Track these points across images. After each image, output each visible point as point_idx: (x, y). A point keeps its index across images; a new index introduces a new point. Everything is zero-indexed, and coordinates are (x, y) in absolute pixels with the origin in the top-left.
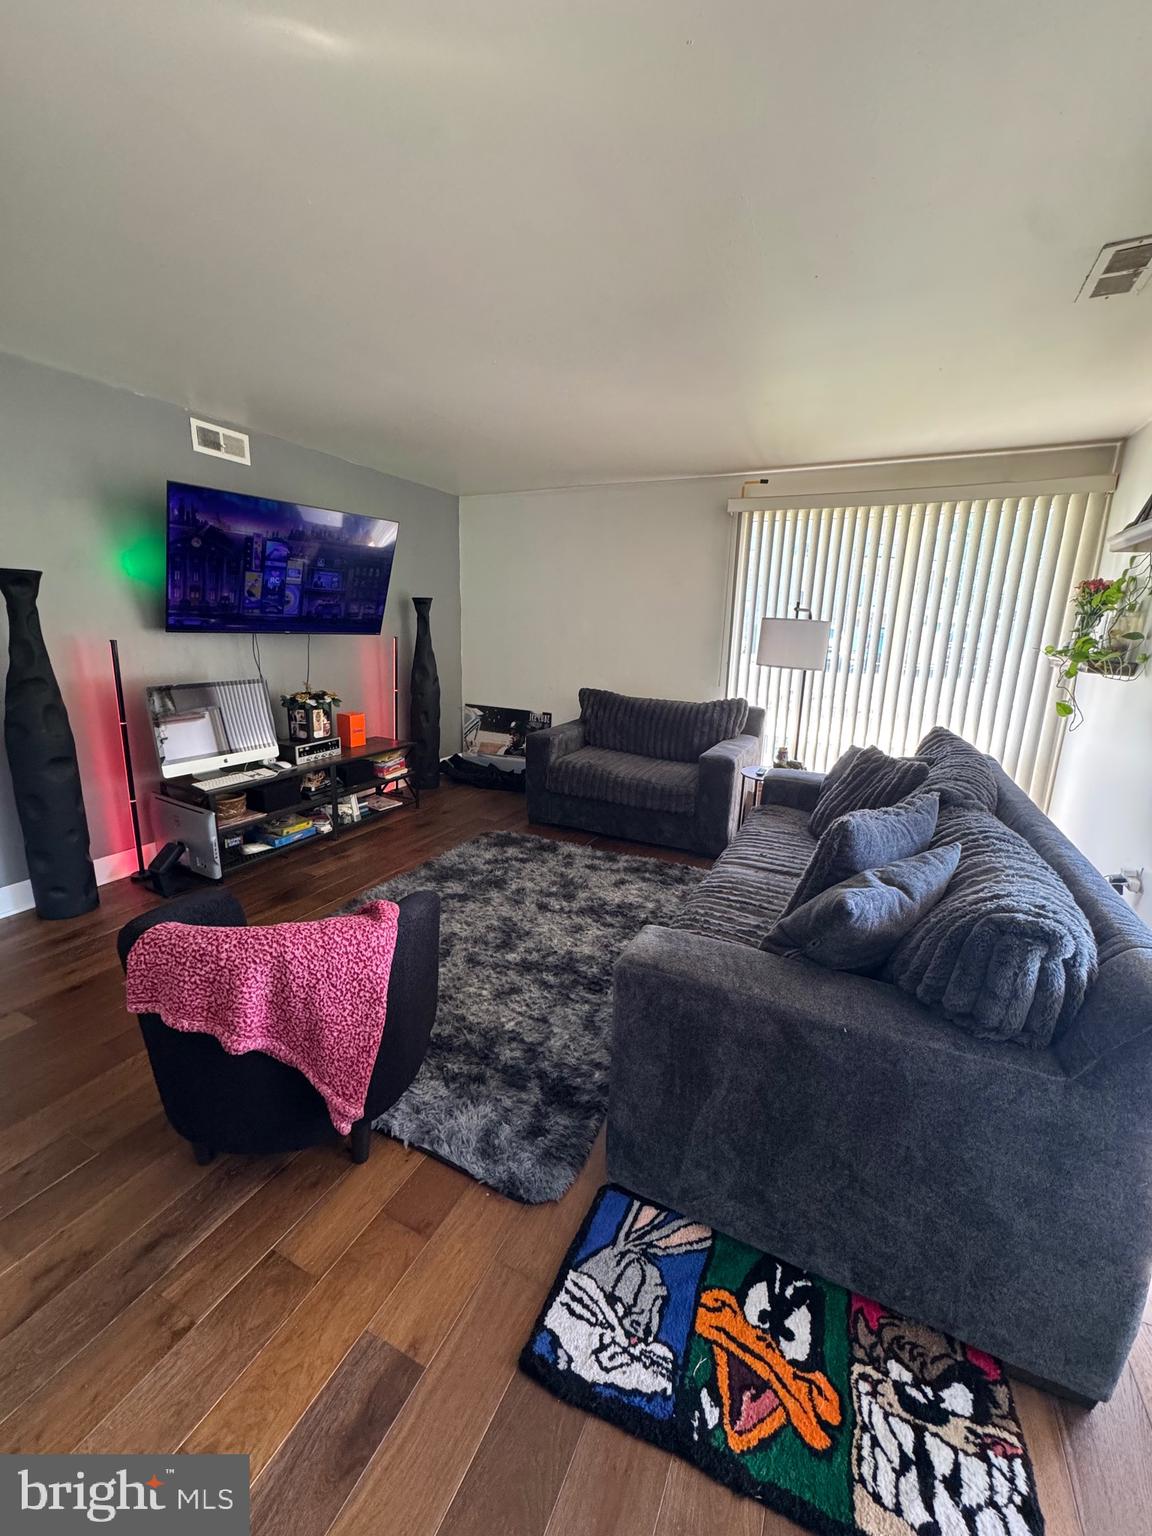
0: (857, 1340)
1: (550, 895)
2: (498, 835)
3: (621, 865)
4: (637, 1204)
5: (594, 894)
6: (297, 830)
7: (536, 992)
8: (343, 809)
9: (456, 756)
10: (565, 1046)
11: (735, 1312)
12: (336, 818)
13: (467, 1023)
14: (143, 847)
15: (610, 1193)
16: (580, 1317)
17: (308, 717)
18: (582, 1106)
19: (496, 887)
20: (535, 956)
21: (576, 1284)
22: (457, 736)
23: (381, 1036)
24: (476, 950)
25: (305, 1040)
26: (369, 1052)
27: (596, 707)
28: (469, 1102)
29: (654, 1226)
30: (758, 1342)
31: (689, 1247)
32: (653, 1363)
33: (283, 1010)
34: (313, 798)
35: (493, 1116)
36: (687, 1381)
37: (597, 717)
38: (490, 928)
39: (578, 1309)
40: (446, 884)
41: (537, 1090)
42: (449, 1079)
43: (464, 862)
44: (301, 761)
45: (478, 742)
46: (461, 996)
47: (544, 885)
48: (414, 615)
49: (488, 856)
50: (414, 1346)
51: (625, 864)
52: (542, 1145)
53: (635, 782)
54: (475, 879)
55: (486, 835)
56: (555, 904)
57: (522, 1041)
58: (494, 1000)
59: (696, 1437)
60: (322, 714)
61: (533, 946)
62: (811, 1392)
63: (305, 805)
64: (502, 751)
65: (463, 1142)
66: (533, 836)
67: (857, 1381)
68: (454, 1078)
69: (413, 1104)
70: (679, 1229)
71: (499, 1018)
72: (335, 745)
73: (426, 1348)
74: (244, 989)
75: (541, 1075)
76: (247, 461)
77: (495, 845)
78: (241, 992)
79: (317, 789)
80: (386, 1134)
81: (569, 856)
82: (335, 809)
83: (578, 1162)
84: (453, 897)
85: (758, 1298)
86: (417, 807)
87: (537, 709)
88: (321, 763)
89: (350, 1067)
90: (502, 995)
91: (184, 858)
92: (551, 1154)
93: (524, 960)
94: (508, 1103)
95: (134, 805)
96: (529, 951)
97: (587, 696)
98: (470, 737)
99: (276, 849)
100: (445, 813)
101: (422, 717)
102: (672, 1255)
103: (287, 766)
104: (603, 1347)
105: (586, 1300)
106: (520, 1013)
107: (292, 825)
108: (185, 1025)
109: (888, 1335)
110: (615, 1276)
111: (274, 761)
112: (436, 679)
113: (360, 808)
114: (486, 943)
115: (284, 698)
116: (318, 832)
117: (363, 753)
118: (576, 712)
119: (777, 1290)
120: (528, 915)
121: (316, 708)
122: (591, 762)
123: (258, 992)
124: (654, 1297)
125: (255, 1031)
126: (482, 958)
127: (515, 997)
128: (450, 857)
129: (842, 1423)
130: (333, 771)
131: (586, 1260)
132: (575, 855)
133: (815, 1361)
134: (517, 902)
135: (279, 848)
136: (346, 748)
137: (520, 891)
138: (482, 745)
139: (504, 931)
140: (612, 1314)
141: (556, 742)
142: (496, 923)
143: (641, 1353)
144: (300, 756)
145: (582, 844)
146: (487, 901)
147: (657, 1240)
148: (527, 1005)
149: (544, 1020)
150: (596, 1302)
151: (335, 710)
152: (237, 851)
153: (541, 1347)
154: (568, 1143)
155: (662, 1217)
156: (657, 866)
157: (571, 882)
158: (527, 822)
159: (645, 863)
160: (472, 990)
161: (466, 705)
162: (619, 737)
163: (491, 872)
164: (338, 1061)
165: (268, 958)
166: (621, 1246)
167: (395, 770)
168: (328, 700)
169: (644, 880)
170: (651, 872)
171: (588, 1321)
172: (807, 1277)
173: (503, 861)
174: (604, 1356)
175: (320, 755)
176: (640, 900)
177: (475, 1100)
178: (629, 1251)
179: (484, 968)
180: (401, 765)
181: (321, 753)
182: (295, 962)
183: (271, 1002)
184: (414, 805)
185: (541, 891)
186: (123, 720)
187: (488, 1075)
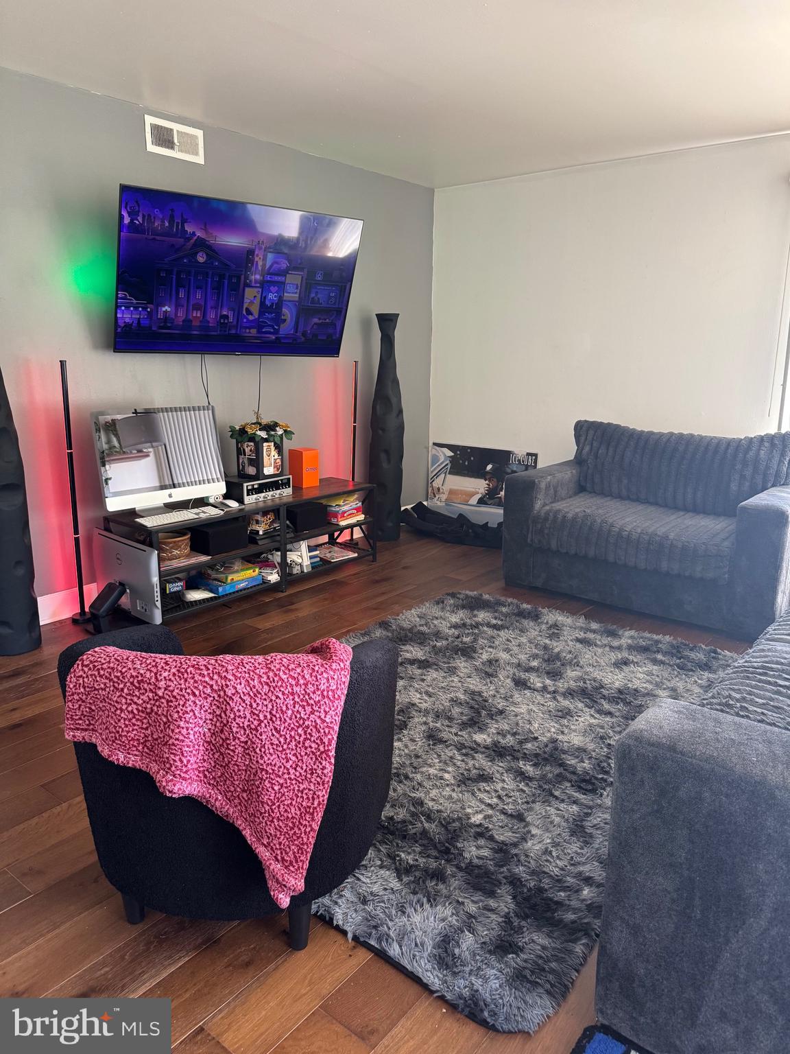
1: (529, 669)
2: (467, 595)
3: (625, 641)
5: (586, 673)
6: (242, 577)
7: (510, 783)
8: (292, 557)
9: (421, 503)
10: (546, 852)
12: (284, 566)
13: (425, 809)
14: (85, 587)
17: (258, 451)
18: (565, 926)
19: (463, 655)
20: (509, 741)
22: (422, 484)
23: (326, 797)
24: (438, 725)
25: (244, 791)
26: (312, 814)
27: (595, 444)
28: (425, 900)
33: (222, 754)
34: (260, 543)
35: (454, 920)
37: (596, 457)
38: (455, 702)
40: (404, 648)
41: (509, 899)
42: (402, 871)
43: (427, 625)
44: (249, 500)
45: (446, 488)
46: (419, 777)
47: (523, 657)
48: (377, 334)
49: (455, 619)
51: (630, 641)
52: (513, 964)
53: (647, 538)
54: (439, 644)
55: (453, 595)
56: (536, 681)
57: (491, 838)
58: (459, 786)
60: (273, 448)
61: (506, 727)
63: (253, 549)
64: (474, 500)
65: (416, 945)
66: (509, 600)
68: (409, 870)
69: (359, 894)
71: (463, 808)
72: (286, 484)
74: (182, 724)
75: (515, 882)
76: (200, 159)
77: (463, 607)
78: (179, 727)
79: (265, 533)
80: (327, 921)
81: (555, 626)
82: (284, 557)
83: (559, 992)
84: (412, 662)
86: (374, 560)
87: (519, 449)
88: (270, 503)
89: (292, 829)
90: (466, 781)
91: (125, 601)
92: (525, 977)
93: (496, 744)
94: (472, 908)
95: (77, 540)
96: (501, 733)
97: (585, 431)
98: (437, 483)
99: (219, 597)
100: (404, 568)
101: (383, 456)
103: (233, 504)
106: (489, 805)
107: (237, 572)
108: (120, 758)
111: (221, 500)
112: (401, 412)
113: (311, 558)
114: (450, 719)
115: (233, 430)
116: (265, 582)
117: (316, 493)
118: (568, 450)
120: (502, 691)
121: (266, 440)
122: (588, 511)
123: (197, 729)
125: (191, 774)
126: (445, 735)
127: (483, 785)
128: (410, 617)
130: (283, 513)
132: (563, 625)
134: (489, 675)
135: (223, 596)
136: (297, 488)
137: (494, 663)
138: (451, 492)
139: (472, 707)
141: (543, 485)
142: (462, 697)
144: (248, 495)
145: (573, 613)
146: (452, 671)
148: (499, 797)
149: (520, 817)
151: (287, 445)
152: (179, 596)
154: (546, 967)
156: (673, 646)
157: (557, 657)
158: (502, 584)
159: (657, 642)
160: (432, 771)
161: (435, 444)
162: (625, 481)
163: (458, 637)
164: (278, 820)
165: (208, 691)
167: (351, 515)
168: (280, 431)
169: (655, 662)
170: (665, 654)
173: (472, 626)
175: (270, 494)
176: (650, 687)
177: (432, 899)
179: (447, 747)
180: (358, 509)
181: (271, 493)
182: (236, 698)
183: (209, 743)
184: (371, 558)
185: (519, 665)
186: (70, 447)
187: (449, 872)
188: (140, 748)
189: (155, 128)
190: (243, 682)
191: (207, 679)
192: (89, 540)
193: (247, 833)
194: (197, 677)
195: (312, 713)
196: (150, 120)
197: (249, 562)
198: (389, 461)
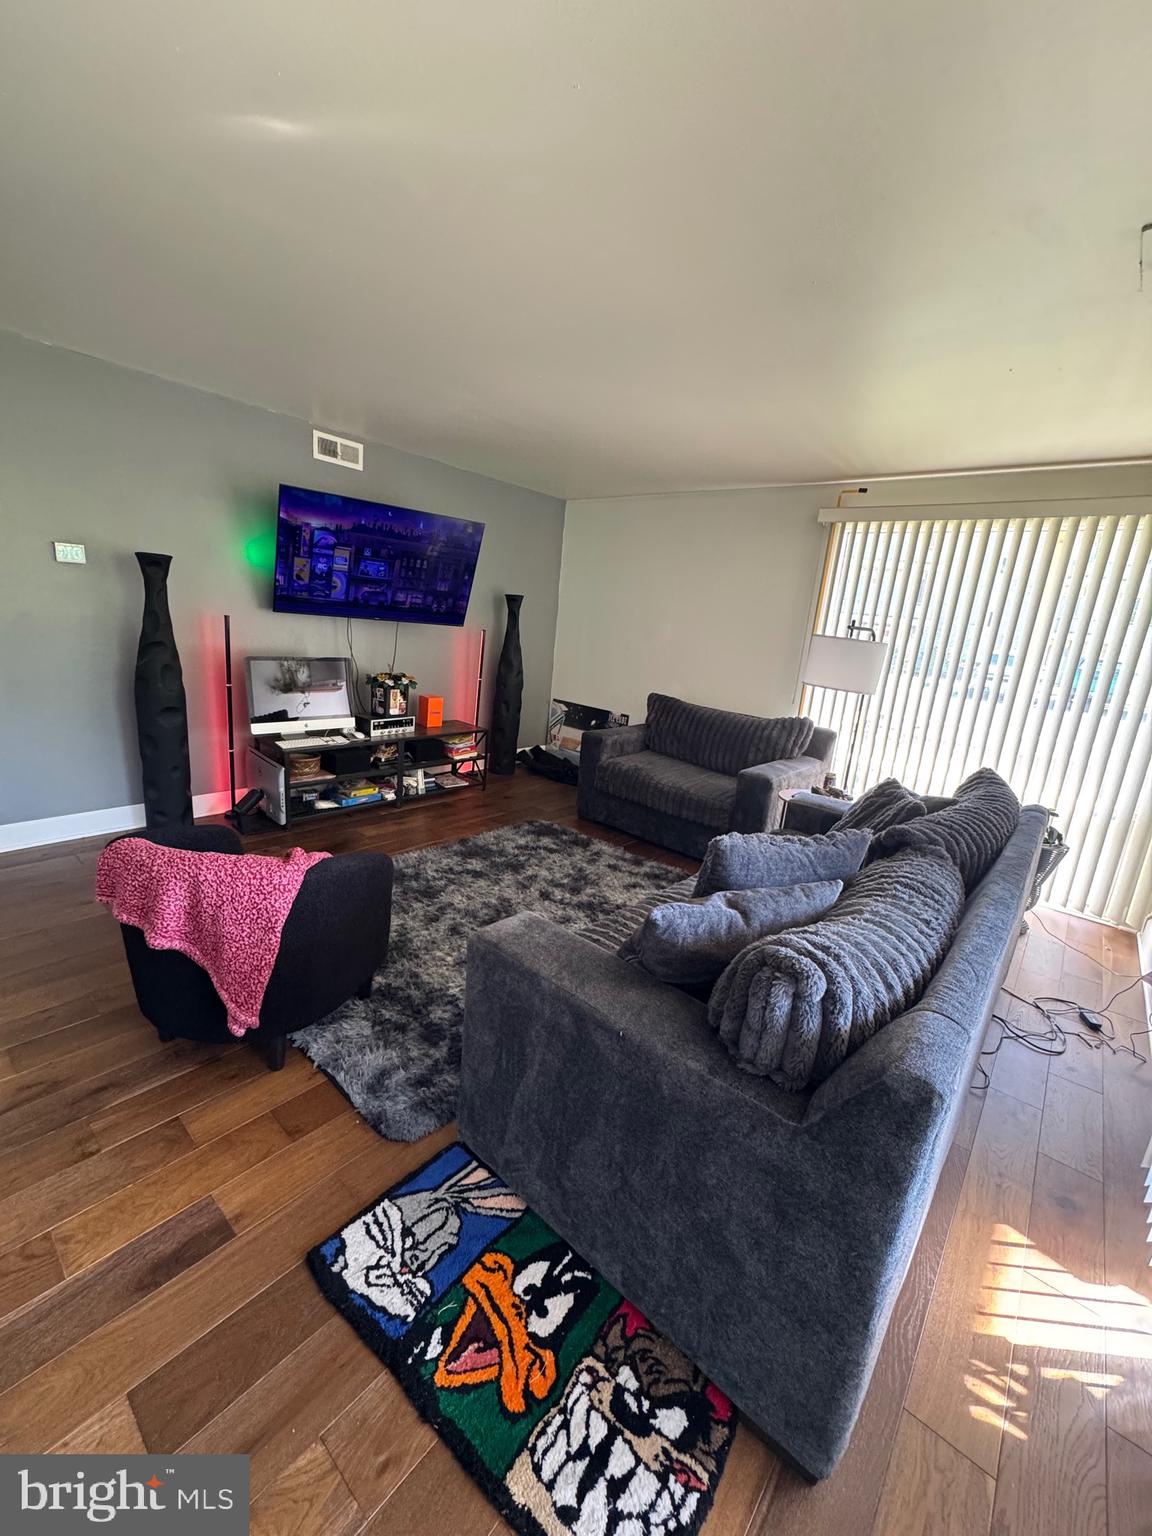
0: (604, 1339)
2: (542, 825)
3: (645, 869)
4: (474, 1164)
5: (600, 892)
6: (364, 794)
8: (408, 781)
9: (538, 747)
11: (506, 1278)
12: (400, 789)
13: (418, 981)
14: (237, 791)
15: (457, 1149)
16: (373, 1238)
17: (386, 695)
19: (513, 870)
21: (384, 1211)
22: (542, 730)
23: (273, 960)
24: (463, 921)
25: (213, 950)
26: (260, 971)
27: (659, 713)
28: (382, 1045)
29: (478, 1187)
30: (510, 1308)
31: (498, 1213)
32: (411, 1292)
33: (197, 922)
34: (382, 768)
35: (396, 1061)
36: (429, 1317)
37: (658, 723)
38: (486, 905)
39: (375, 1230)
40: (469, 860)
41: (445, 1049)
43: (497, 844)
44: (375, 734)
45: (561, 736)
46: (427, 957)
47: (558, 875)
48: (505, 610)
49: (522, 842)
50: (238, 1218)
51: (648, 870)
52: (422, 1094)
53: (674, 790)
54: (498, 860)
55: (530, 823)
56: (558, 894)
59: (410, 1361)
60: (399, 694)
62: (533, 1363)
63: (373, 773)
65: (359, 1075)
66: (574, 830)
67: (581, 1371)
68: (383, 1022)
69: (337, 1036)
70: (498, 1195)
71: (447, 982)
72: (409, 723)
73: (246, 1222)
74: (165, 898)
76: (359, 467)
77: (533, 833)
78: (162, 899)
79: (387, 760)
80: (303, 1051)
81: (597, 854)
82: (400, 782)
83: (446, 1117)
84: (468, 872)
85: (535, 1273)
86: (484, 790)
87: (616, 711)
88: (393, 737)
89: (244, 980)
91: (262, 803)
92: (426, 1104)
94: (414, 1053)
95: (232, 754)
97: (655, 702)
98: (554, 731)
99: (342, 808)
100: (506, 798)
101: (503, 706)
102: (479, 1214)
103: (360, 736)
104: (377, 1266)
105: (385, 1226)
107: (359, 789)
109: (637, 1345)
110: (421, 1215)
111: (353, 732)
112: (520, 672)
113: (426, 783)
114: (475, 917)
115: (369, 677)
116: (383, 799)
117: (439, 733)
118: (639, 716)
119: (556, 1272)
120: (528, 899)
121: (393, 688)
122: (640, 766)
123: (177, 903)
124: (443, 1242)
125: (172, 934)
126: (464, 929)
128: (487, 838)
129: (545, 1399)
130: (402, 746)
131: (404, 1195)
132: (604, 853)
133: (554, 1341)
134: (524, 887)
135: (345, 807)
136: (421, 727)
137: (533, 878)
138: (564, 739)
140: (400, 1244)
141: (609, 742)
142: (494, 902)
143: (405, 1282)
144: (374, 729)
145: (616, 844)
146: (496, 882)
147: (474, 1198)
150: (392, 1231)
151: (411, 692)
153: (328, 1250)
154: (445, 1099)
155: (489, 1181)
157: (585, 878)
158: (574, 817)
159: (668, 872)
160: (439, 954)
161: (554, 700)
162: (676, 744)
163: (517, 856)
164: (234, 972)
165: (187, 876)
166: (440, 1194)
167: (466, 752)
168: (405, 681)
171: (377, 1243)
172: (593, 1272)
173: (532, 849)
174: (373, 1274)
175: (393, 730)
177: (389, 1044)
178: (445, 1200)
179: (461, 937)
180: (472, 748)
181: (395, 729)
182: (206, 884)
183: (189, 913)
184: (481, 787)
185: (552, 881)
186: (229, 682)
187: (412, 1026)
188: (139, 912)
189: (322, 441)
190: (213, 872)
191: (187, 868)
192: (244, 753)
193: (214, 980)
194: (180, 866)
195: (265, 899)
196: (317, 434)
197: (371, 781)
198: (508, 710)
